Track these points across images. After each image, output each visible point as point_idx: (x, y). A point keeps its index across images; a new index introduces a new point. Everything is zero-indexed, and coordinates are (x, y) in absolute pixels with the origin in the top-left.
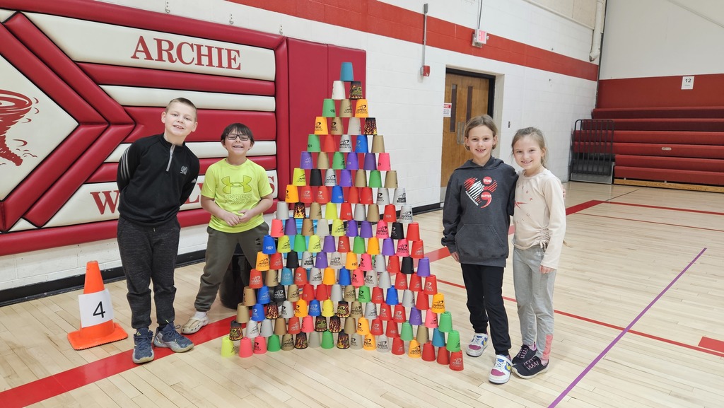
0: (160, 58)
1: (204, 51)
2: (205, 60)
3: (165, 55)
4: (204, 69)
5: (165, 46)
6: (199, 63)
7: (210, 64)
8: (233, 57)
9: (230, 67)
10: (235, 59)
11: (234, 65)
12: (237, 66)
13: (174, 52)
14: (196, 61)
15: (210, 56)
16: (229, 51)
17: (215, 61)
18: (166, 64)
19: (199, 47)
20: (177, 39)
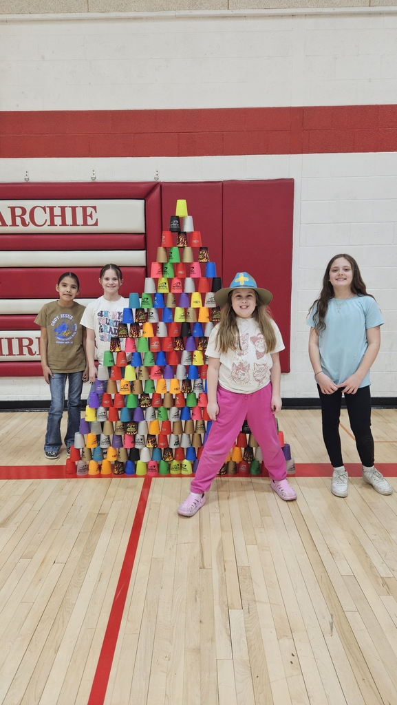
0: (14, 224)
1: (57, 211)
2: (58, 220)
3: (18, 221)
4: (58, 228)
5: (18, 212)
6: (52, 223)
7: (64, 223)
8: (88, 213)
9: (85, 223)
10: (91, 216)
11: (90, 221)
12: (94, 222)
13: (27, 217)
14: (48, 222)
15: (63, 216)
16: (84, 209)
17: (69, 220)
18: (20, 229)
19: (52, 209)
20: (28, 204)
